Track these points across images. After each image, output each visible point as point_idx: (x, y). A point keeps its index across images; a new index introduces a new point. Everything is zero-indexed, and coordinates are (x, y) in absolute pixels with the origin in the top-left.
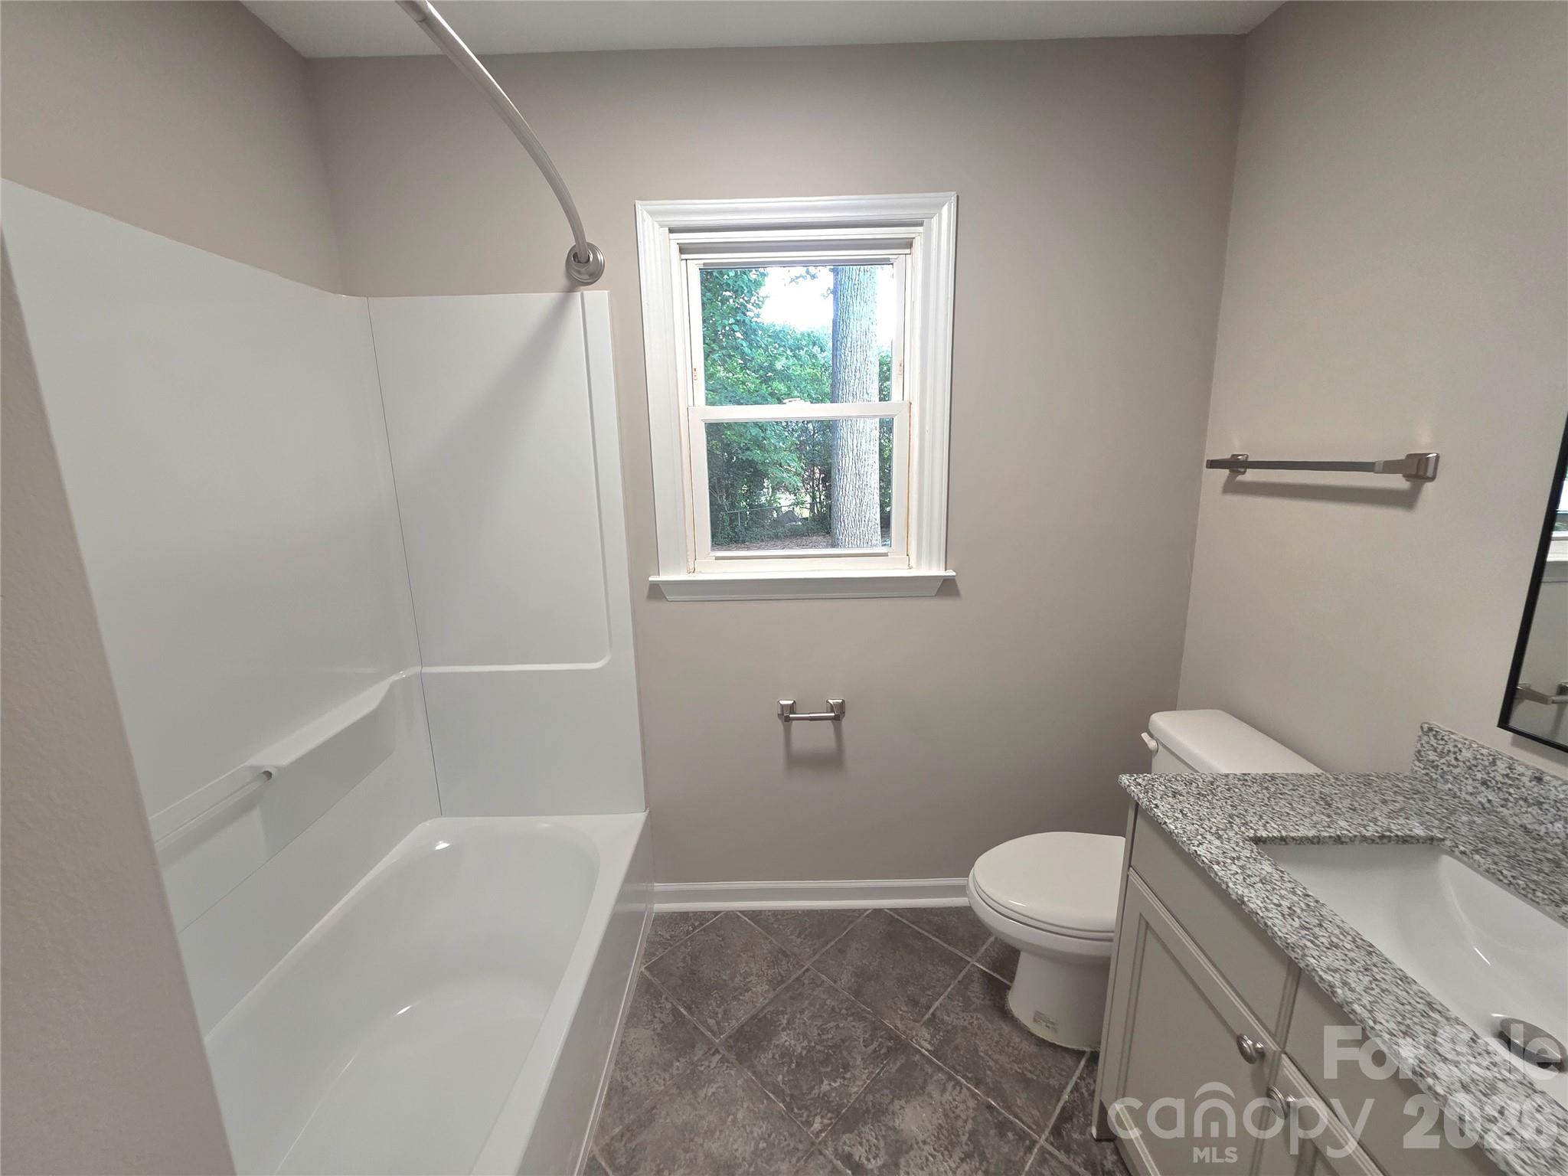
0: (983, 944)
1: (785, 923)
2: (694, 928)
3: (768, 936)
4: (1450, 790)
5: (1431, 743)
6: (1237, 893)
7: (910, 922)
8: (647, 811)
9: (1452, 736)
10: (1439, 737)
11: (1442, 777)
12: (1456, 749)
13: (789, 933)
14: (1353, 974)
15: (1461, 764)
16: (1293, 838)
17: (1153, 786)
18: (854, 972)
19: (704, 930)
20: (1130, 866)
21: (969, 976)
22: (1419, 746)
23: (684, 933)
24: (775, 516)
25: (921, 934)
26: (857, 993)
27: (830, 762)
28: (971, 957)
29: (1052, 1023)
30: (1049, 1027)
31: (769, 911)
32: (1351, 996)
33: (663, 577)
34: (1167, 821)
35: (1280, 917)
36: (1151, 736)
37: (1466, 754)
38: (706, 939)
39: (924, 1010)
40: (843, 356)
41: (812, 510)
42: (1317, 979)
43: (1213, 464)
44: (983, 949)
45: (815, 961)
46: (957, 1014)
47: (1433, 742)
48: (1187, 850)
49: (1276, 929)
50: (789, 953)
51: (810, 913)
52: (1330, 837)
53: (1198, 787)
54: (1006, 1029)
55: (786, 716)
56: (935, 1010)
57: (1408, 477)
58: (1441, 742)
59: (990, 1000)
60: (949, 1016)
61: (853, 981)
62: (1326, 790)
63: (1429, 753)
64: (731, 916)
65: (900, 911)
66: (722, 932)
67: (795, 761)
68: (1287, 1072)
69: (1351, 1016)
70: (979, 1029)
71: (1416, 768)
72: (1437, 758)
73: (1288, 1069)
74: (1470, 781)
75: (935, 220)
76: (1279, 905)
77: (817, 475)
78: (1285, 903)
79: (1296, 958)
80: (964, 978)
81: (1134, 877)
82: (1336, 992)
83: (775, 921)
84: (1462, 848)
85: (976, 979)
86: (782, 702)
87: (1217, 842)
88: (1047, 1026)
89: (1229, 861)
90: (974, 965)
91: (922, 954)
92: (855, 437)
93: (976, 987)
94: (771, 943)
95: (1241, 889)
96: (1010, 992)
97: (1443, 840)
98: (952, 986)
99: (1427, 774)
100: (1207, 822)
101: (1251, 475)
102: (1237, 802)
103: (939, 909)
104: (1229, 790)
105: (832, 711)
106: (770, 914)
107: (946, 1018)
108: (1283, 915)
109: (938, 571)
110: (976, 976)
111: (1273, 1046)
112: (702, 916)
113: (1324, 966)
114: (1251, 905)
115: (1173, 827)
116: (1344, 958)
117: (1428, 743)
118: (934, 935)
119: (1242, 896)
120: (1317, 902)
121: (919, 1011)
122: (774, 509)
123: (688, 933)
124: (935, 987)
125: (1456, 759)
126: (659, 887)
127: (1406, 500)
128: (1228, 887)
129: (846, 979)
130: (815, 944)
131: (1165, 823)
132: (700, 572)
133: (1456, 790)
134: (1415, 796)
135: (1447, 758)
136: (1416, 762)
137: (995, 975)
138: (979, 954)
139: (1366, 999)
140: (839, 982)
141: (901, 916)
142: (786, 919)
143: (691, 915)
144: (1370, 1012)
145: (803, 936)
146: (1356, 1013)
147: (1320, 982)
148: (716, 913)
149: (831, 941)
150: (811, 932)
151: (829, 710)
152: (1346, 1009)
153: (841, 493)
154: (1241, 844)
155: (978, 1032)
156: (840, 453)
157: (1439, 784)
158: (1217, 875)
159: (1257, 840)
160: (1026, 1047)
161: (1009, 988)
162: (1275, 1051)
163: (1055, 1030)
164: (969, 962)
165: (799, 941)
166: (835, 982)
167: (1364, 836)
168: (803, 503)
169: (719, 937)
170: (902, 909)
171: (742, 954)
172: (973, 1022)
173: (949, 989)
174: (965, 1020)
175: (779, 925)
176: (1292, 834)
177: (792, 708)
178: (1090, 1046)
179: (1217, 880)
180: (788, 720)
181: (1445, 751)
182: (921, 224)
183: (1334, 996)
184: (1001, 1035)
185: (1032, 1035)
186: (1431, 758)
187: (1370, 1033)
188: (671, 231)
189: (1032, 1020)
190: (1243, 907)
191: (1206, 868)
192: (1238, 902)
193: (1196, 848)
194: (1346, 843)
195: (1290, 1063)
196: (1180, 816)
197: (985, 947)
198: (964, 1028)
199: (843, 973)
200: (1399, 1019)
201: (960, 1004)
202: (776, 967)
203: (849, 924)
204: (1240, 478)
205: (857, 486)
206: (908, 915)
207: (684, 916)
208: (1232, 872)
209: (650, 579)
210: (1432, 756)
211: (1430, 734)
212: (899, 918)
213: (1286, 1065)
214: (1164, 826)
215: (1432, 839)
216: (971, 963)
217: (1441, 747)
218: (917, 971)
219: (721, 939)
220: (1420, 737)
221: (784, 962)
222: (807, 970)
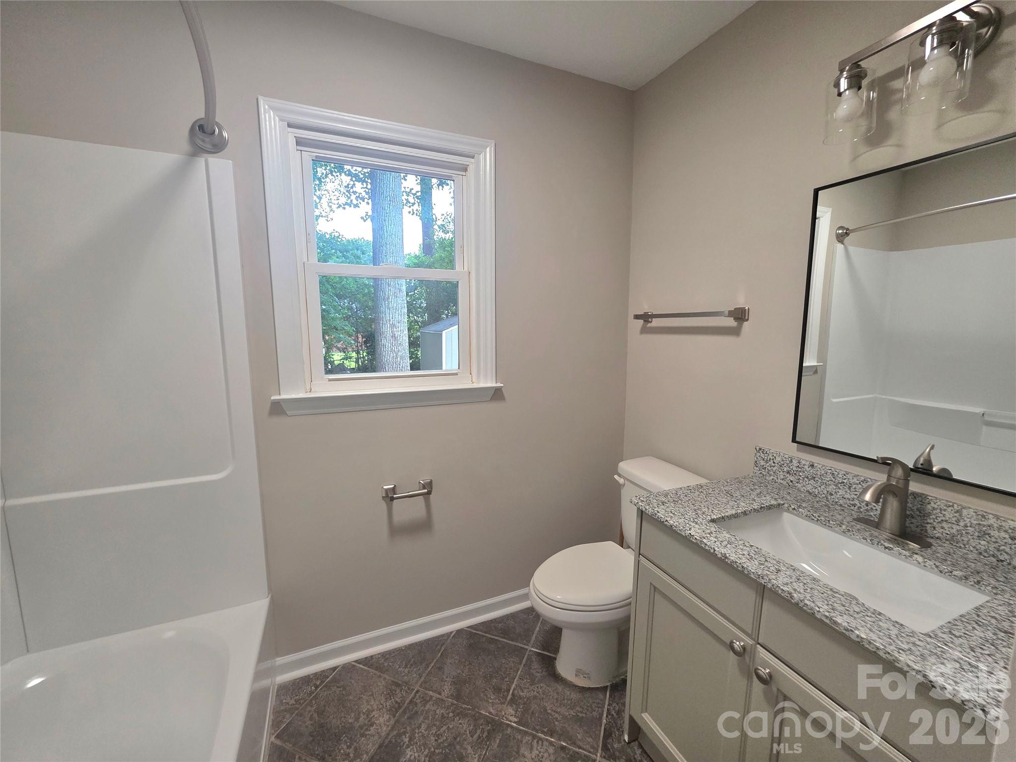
0: (533, 633)
1: (392, 660)
2: (317, 687)
3: (382, 674)
4: (773, 479)
5: (761, 456)
6: (721, 553)
7: (483, 632)
8: (270, 596)
9: (771, 451)
10: (765, 453)
11: (768, 473)
12: (774, 457)
13: (397, 667)
14: (795, 584)
15: (776, 465)
16: (727, 516)
17: (650, 500)
18: (452, 681)
19: (325, 686)
20: (640, 554)
21: (529, 659)
22: (755, 459)
23: (308, 694)
24: (330, 367)
25: (492, 639)
26: (458, 697)
27: (424, 526)
28: (527, 645)
29: (586, 674)
30: (585, 677)
31: (379, 654)
32: (802, 597)
33: (284, 396)
34: (667, 519)
35: (748, 561)
36: (620, 475)
37: (778, 459)
38: (329, 693)
39: (506, 693)
40: (380, 258)
41: (357, 362)
42: (780, 592)
43: (637, 317)
44: (534, 638)
45: (422, 683)
46: (528, 688)
47: (762, 455)
48: (684, 534)
49: (750, 569)
50: (401, 683)
51: (411, 646)
52: (742, 512)
53: (671, 497)
54: (560, 688)
55: (390, 497)
56: (513, 691)
57: (736, 319)
58: (766, 455)
59: (546, 671)
60: (523, 692)
61: (453, 689)
62: (726, 488)
63: (761, 461)
64: (348, 668)
65: (475, 627)
66: (342, 683)
67: (396, 531)
68: (762, 655)
69: (804, 608)
70: (543, 694)
71: (755, 471)
72: (765, 464)
73: (762, 653)
74: (781, 473)
75: (482, 156)
76: (744, 555)
77: (360, 339)
78: (746, 553)
79: (765, 583)
80: (527, 661)
81: (643, 560)
82: (793, 596)
83: (384, 661)
84: (793, 507)
85: (534, 659)
86: (385, 487)
87: (697, 526)
88: (584, 677)
89: (708, 535)
90: (530, 651)
91: (496, 653)
92: (391, 312)
93: (536, 665)
94: (385, 679)
95: (723, 550)
96: (557, 661)
97: (784, 504)
98: (520, 670)
99: (761, 473)
100: (686, 516)
101: (656, 323)
102: (694, 502)
103: (500, 617)
104: (686, 496)
105: (424, 488)
106: (379, 656)
107: (521, 694)
108: (748, 560)
109: (491, 384)
110: (534, 658)
111: (751, 642)
112: (321, 675)
113: (781, 583)
114: (731, 558)
115: (672, 522)
116: (786, 576)
117: (760, 456)
118: (501, 637)
119: (725, 554)
120: (757, 548)
121: (503, 695)
122: (329, 362)
123: (312, 693)
124: (510, 674)
125: (774, 463)
126: (280, 661)
127: (735, 332)
128: (715, 550)
129: (447, 690)
130: (419, 669)
131: (667, 520)
132: (315, 392)
133: (775, 479)
134: (762, 485)
135: (770, 463)
136: (755, 468)
137: (545, 653)
138: (532, 642)
139: (808, 596)
140: (443, 693)
141: (476, 630)
142: (394, 657)
143: (311, 677)
144: (813, 602)
145: (409, 666)
146: (807, 605)
147: (782, 593)
148: (334, 669)
149: (431, 663)
150: (414, 661)
151: (421, 488)
152: (801, 605)
153: (383, 349)
154: (708, 525)
155: (544, 697)
156: (381, 322)
157: (767, 477)
158: (706, 545)
159: (713, 521)
160: (575, 696)
161: (555, 659)
162: (752, 645)
163: (589, 678)
164: (527, 649)
165: (406, 671)
166: (440, 694)
167: (754, 509)
168: (351, 358)
169: (340, 687)
170: (476, 625)
171: (362, 696)
172: (539, 691)
173: (519, 673)
174: (534, 691)
175: (389, 663)
176: (726, 514)
177: (394, 490)
178: (609, 681)
179: (707, 548)
180: (392, 499)
181: (768, 459)
182: (473, 157)
183: (792, 599)
184: (558, 693)
185: (576, 686)
186: (762, 464)
187: (817, 614)
188: (289, 126)
189: (575, 675)
190: (727, 560)
191: (699, 543)
192: (723, 558)
193: (689, 532)
194: (748, 514)
195: (761, 648)
196: (672, 515)
197: (534, 635)
198: (535, 697)
199: (444, 685)
200: (826, 603)
201: (528, 681)
202: (392, 698)
203: (442, 646)
204: (649, 325)
205: (394, 344)
206: (481, 627)
207: (306, 680)
208: (713, 541)
209: (272, 398)
210: (762, 463)
211: (761, 451)
212: (476, 632)
213: (761, 651)
214: (666, 523)
215: (779, 505)
216: (529, 650)
217: (766, 458)
218: (496, 666)
219: (342, 689)
220: (755, 454)
221: (398, 691)
222: (417, 692)
